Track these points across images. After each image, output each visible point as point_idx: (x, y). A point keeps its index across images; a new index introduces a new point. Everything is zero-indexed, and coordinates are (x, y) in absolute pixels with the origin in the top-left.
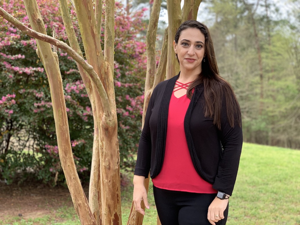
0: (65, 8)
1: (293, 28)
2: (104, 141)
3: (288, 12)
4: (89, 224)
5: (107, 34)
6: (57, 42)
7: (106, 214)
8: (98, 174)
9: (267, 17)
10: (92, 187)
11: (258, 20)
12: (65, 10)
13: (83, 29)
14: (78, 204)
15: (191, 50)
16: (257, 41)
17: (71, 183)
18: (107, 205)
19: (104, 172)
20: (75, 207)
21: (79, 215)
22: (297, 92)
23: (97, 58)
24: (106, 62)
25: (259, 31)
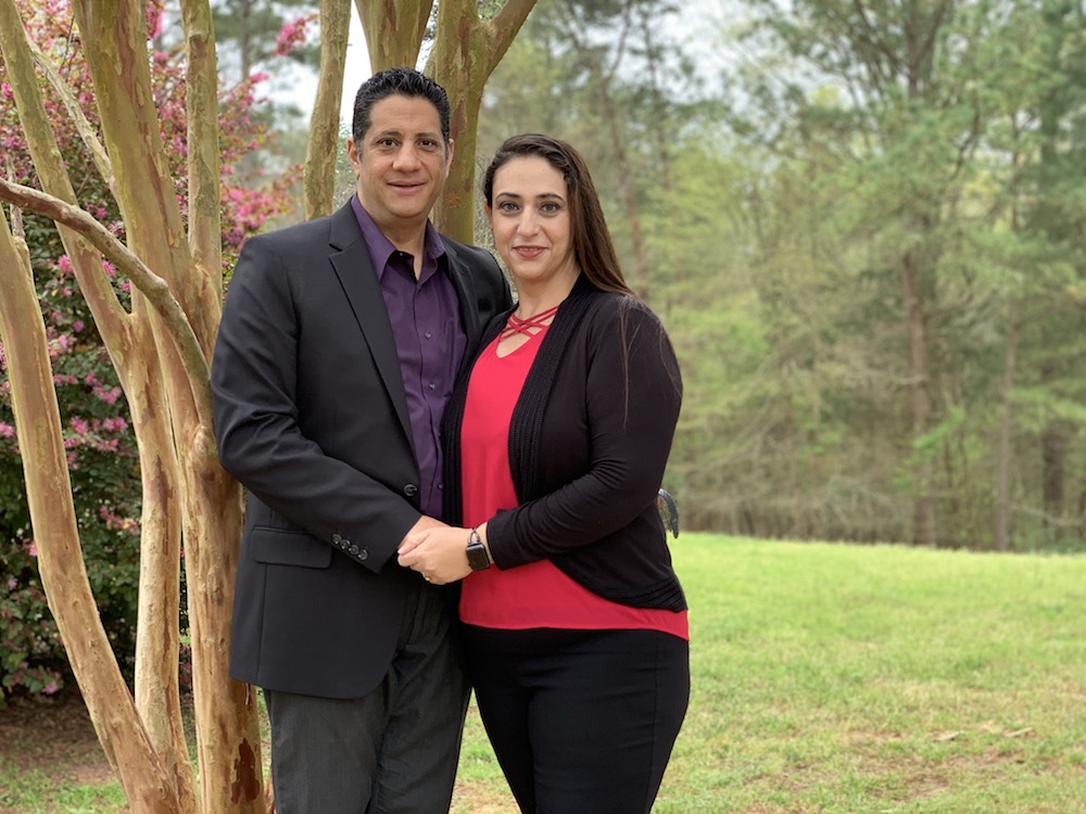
0: (29, 89)
1: (742, 128)
2: (200, 514)
3: (723, 74)
4: (152, 786)
5: (198, 179)
6: (64, 210)
7: (212, 748)
8: (163, 631)
9: (656, 93)
10: (144, 675)
11: (624, 103)
12: (32, 97)
13: (123, 165)
14: (112, 727)
15: (528, 219)
16: (625, 175)
17: (85, 662)
18: (214, 717)
19: (202, 612)
20: (103, 738)
21: (115, 763)
22: (764, 346)
23: (172, 254)
24: (197, 266)
25: (628, 141)
